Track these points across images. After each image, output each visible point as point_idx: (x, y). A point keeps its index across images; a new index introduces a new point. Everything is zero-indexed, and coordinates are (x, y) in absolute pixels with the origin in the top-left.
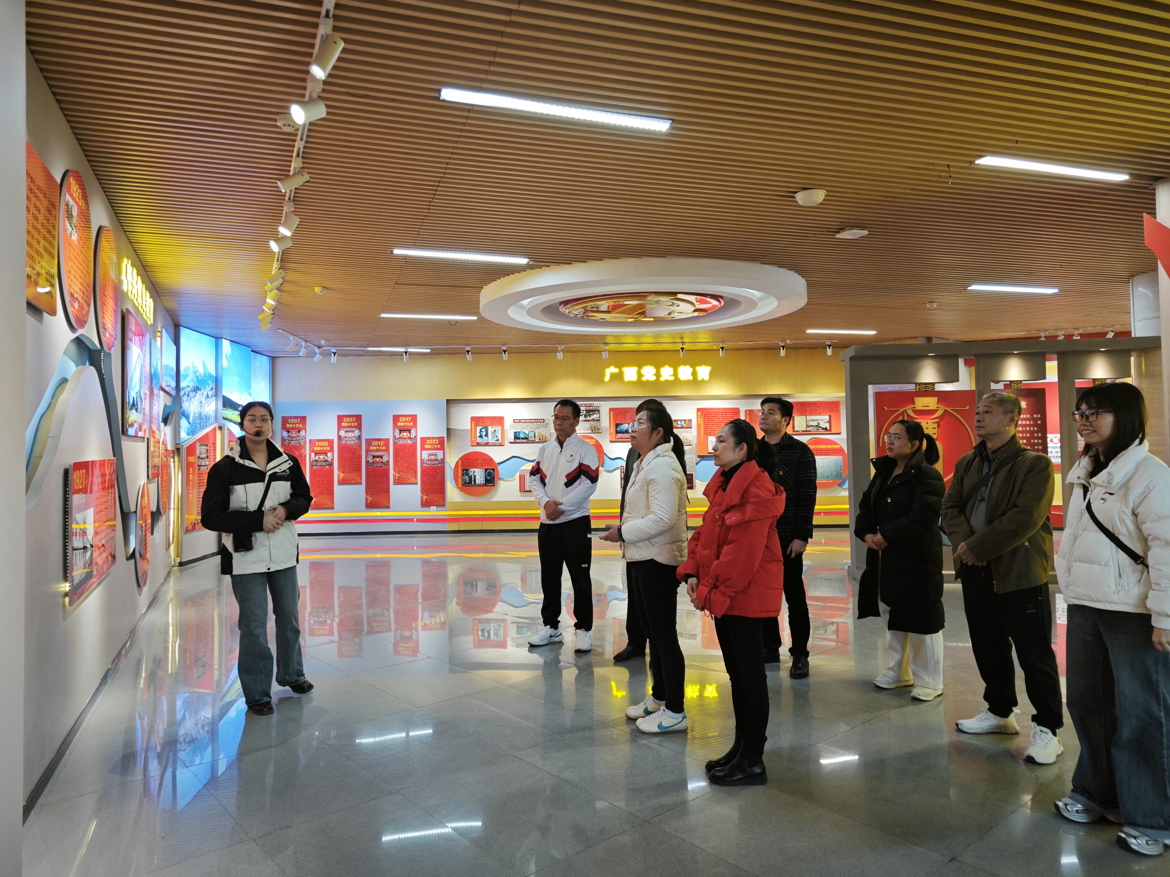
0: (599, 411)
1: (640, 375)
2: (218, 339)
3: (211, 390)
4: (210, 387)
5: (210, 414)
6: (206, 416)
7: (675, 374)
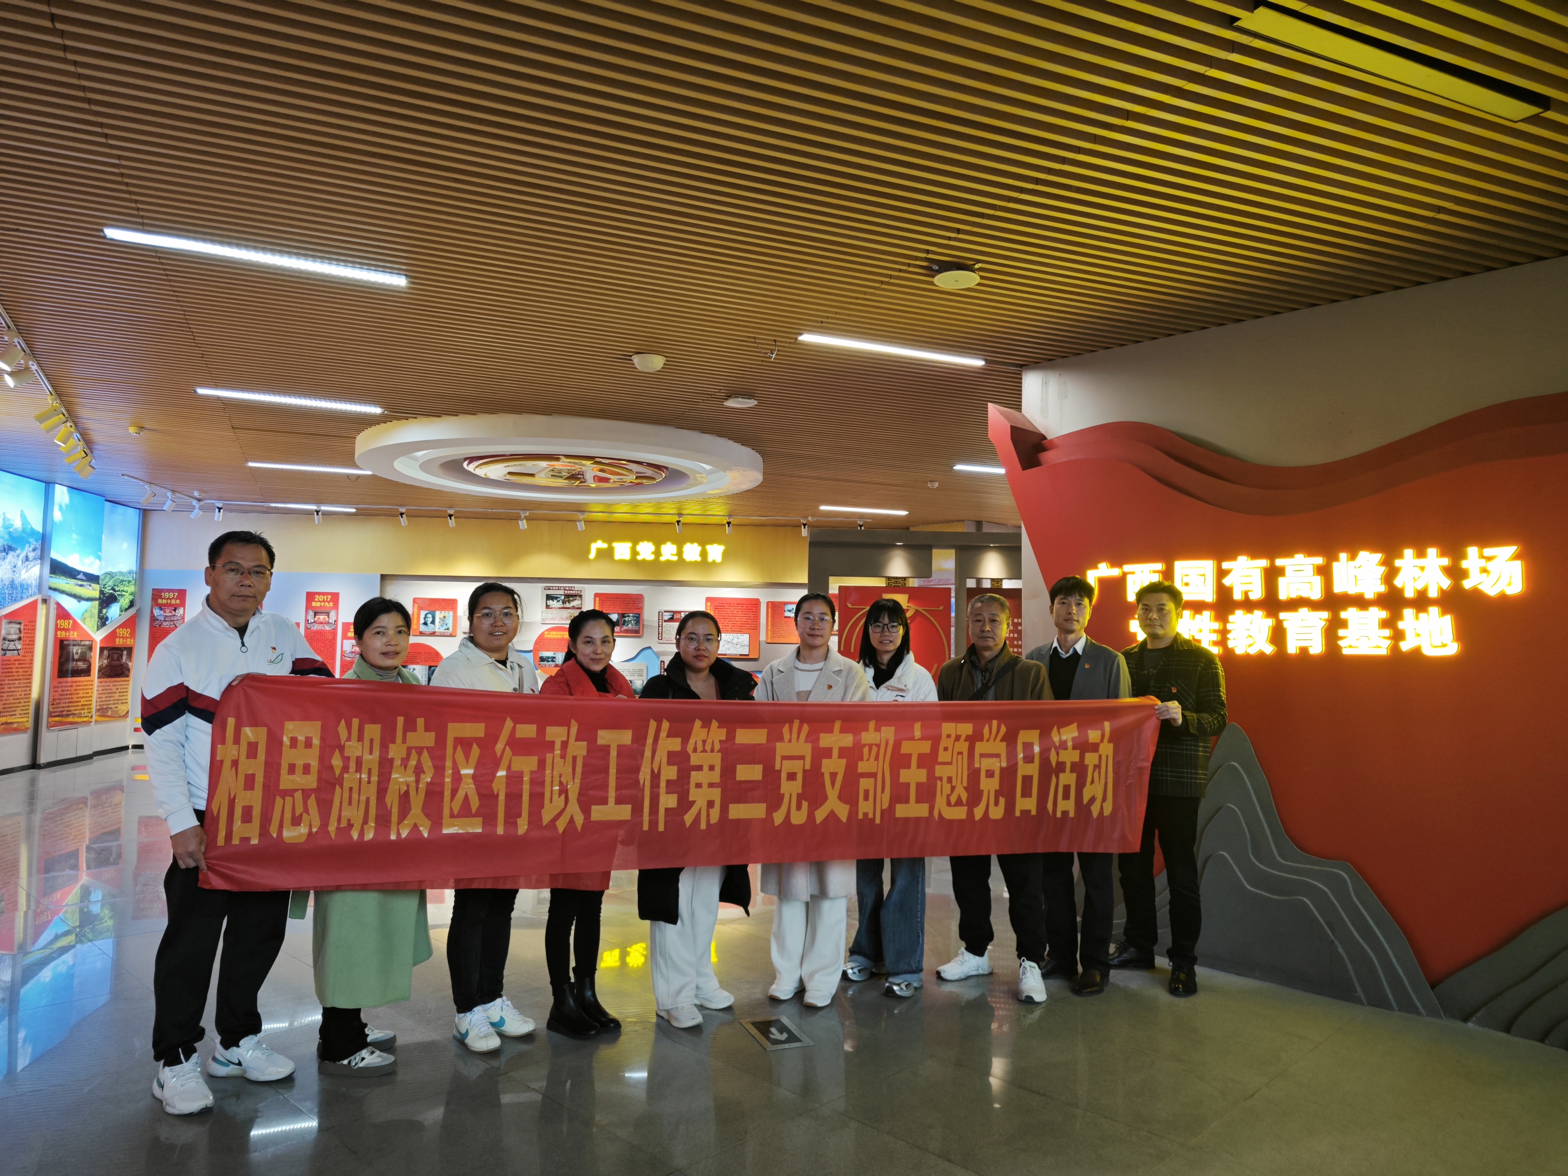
0: (581, 596)
1: (635, 553)
2: (49, 484)
3: (34, 550)
4: (32, 547)
5: (29, 582)
6: (22, 585)
7: (680, 553)
